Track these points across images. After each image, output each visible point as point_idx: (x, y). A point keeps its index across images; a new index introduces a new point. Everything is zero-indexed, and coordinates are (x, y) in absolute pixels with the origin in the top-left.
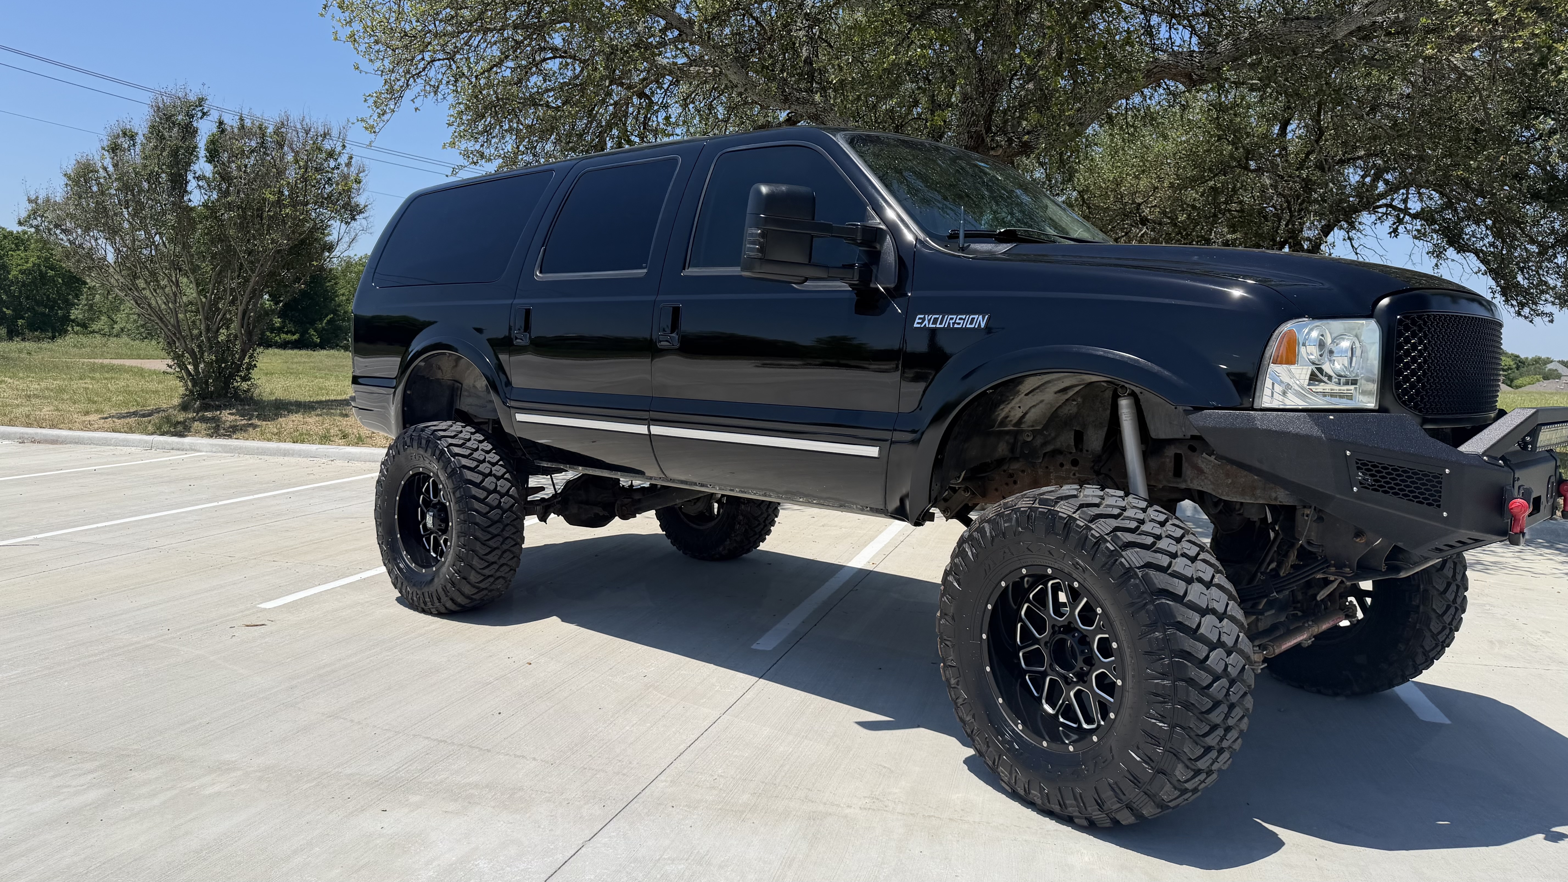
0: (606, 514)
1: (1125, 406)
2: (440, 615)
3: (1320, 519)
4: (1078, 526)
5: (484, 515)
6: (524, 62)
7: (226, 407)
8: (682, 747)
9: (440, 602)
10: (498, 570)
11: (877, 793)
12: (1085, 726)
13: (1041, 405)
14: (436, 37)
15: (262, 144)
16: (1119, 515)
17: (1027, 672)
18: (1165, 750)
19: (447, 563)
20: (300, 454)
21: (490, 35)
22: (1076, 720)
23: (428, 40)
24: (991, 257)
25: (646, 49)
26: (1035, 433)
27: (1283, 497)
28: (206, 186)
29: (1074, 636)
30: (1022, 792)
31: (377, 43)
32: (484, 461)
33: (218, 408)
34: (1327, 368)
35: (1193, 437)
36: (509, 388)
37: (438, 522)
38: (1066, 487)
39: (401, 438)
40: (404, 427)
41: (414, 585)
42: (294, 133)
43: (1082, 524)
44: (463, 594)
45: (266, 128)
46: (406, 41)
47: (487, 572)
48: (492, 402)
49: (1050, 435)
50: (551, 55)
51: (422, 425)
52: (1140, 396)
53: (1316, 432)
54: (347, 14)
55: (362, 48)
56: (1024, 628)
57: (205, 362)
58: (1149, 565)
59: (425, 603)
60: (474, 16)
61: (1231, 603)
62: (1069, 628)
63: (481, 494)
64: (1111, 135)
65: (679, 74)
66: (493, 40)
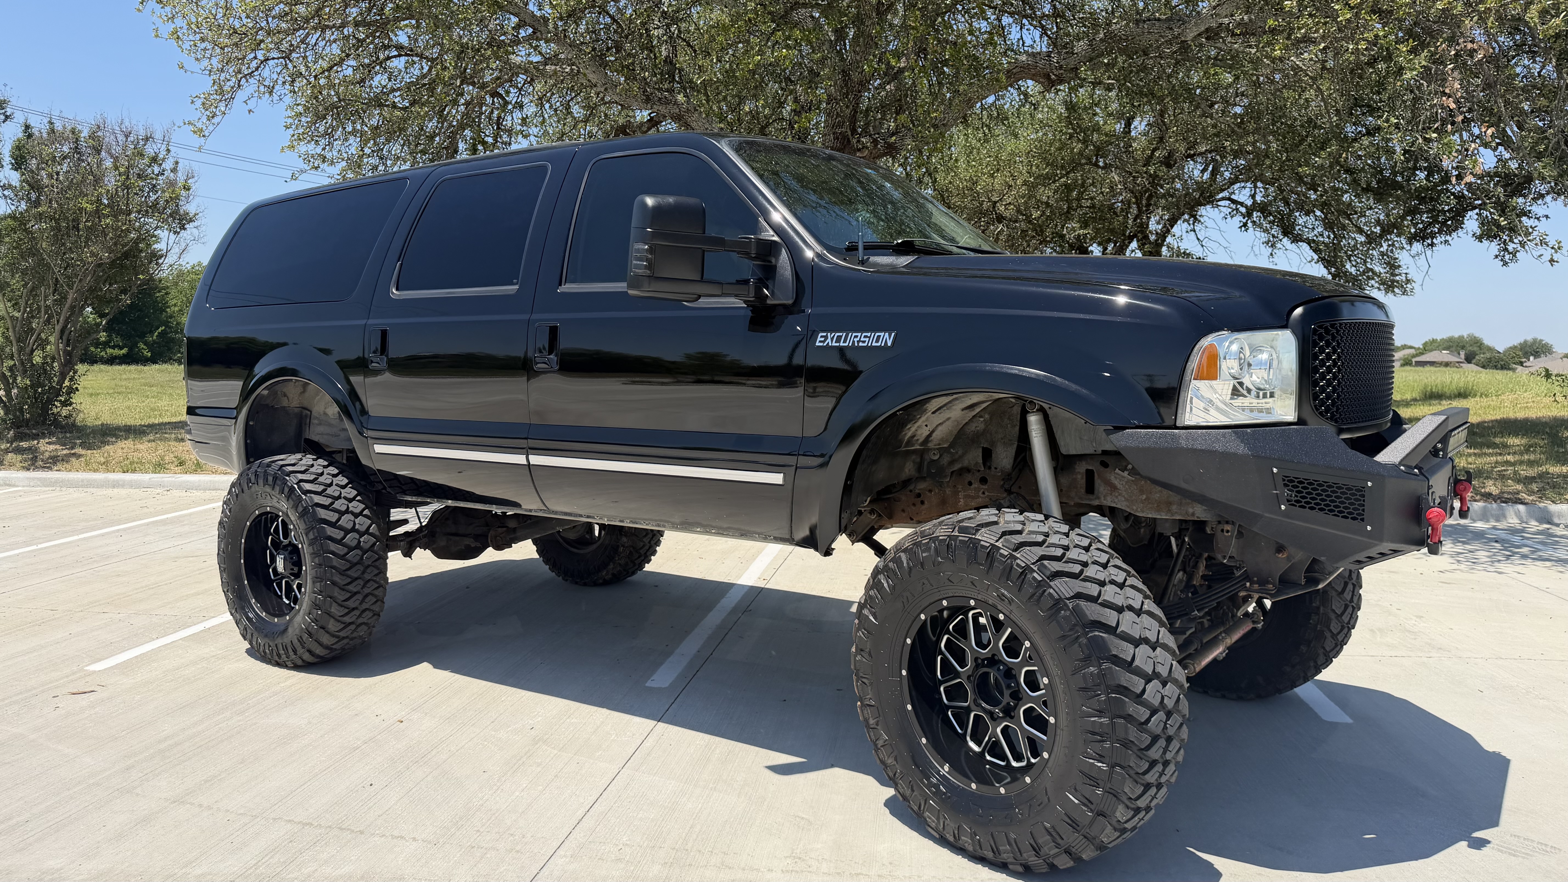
0: (479, 545)
1: (1034, 420)
2: (296, 667)
3: (1240, 534)
4: (1001, 555)
5: (343, 557)
6: (367, 61)
7: (44, 436)
8: (580, 813)
9: (295, 654)
10: (360, 616)
11: (798, 851)
12: (1014, 764)
13: (947, 423)
14: (269, 34)
15: (76, 150)
16: (1044, 542)
17: (948, 707)
18: (1105, 791)
19: (302, 611)
20: (131, 485)
21: (328, 33)
22: (1004, 757)
23: (259, 37)
24: (893, 270)
25: (499, 47)
26: (942, 451)
27: (1199, 512)
28: (12, 195)
29: (999, 669)
30: (951, 839)
31: (203, 41)
32: (339, 497)
33: (36, 437)
34: (1247, 382)
35: (1105, 452)
36: (366, 417)
37: (290, 566)
38: (984, 512)
39: (244, 475)
40: (248, 462)
41: (266, 636)
42: (112, 137)
43: (1006, 553)
44: (321, 644)
45: (80, 132)
46: (236, 39)
47: (347, 619)
48: (345, 430)
49: (957, 453)
50: (396, 53)
51: (268, 460)
52: (1049, 411)
53: (1241, 449)
54: (168, 9)
55: (186, 46)
56: (944, 661)
57: (18, 387)
58: (1079, 596)
59: (279, 655)
60: (310, 13)
61: (1163, 630)
62: (993, 661)
63: (337, 534)
64: (965, 134)
65: (534, 73)
66: (332, 39)
